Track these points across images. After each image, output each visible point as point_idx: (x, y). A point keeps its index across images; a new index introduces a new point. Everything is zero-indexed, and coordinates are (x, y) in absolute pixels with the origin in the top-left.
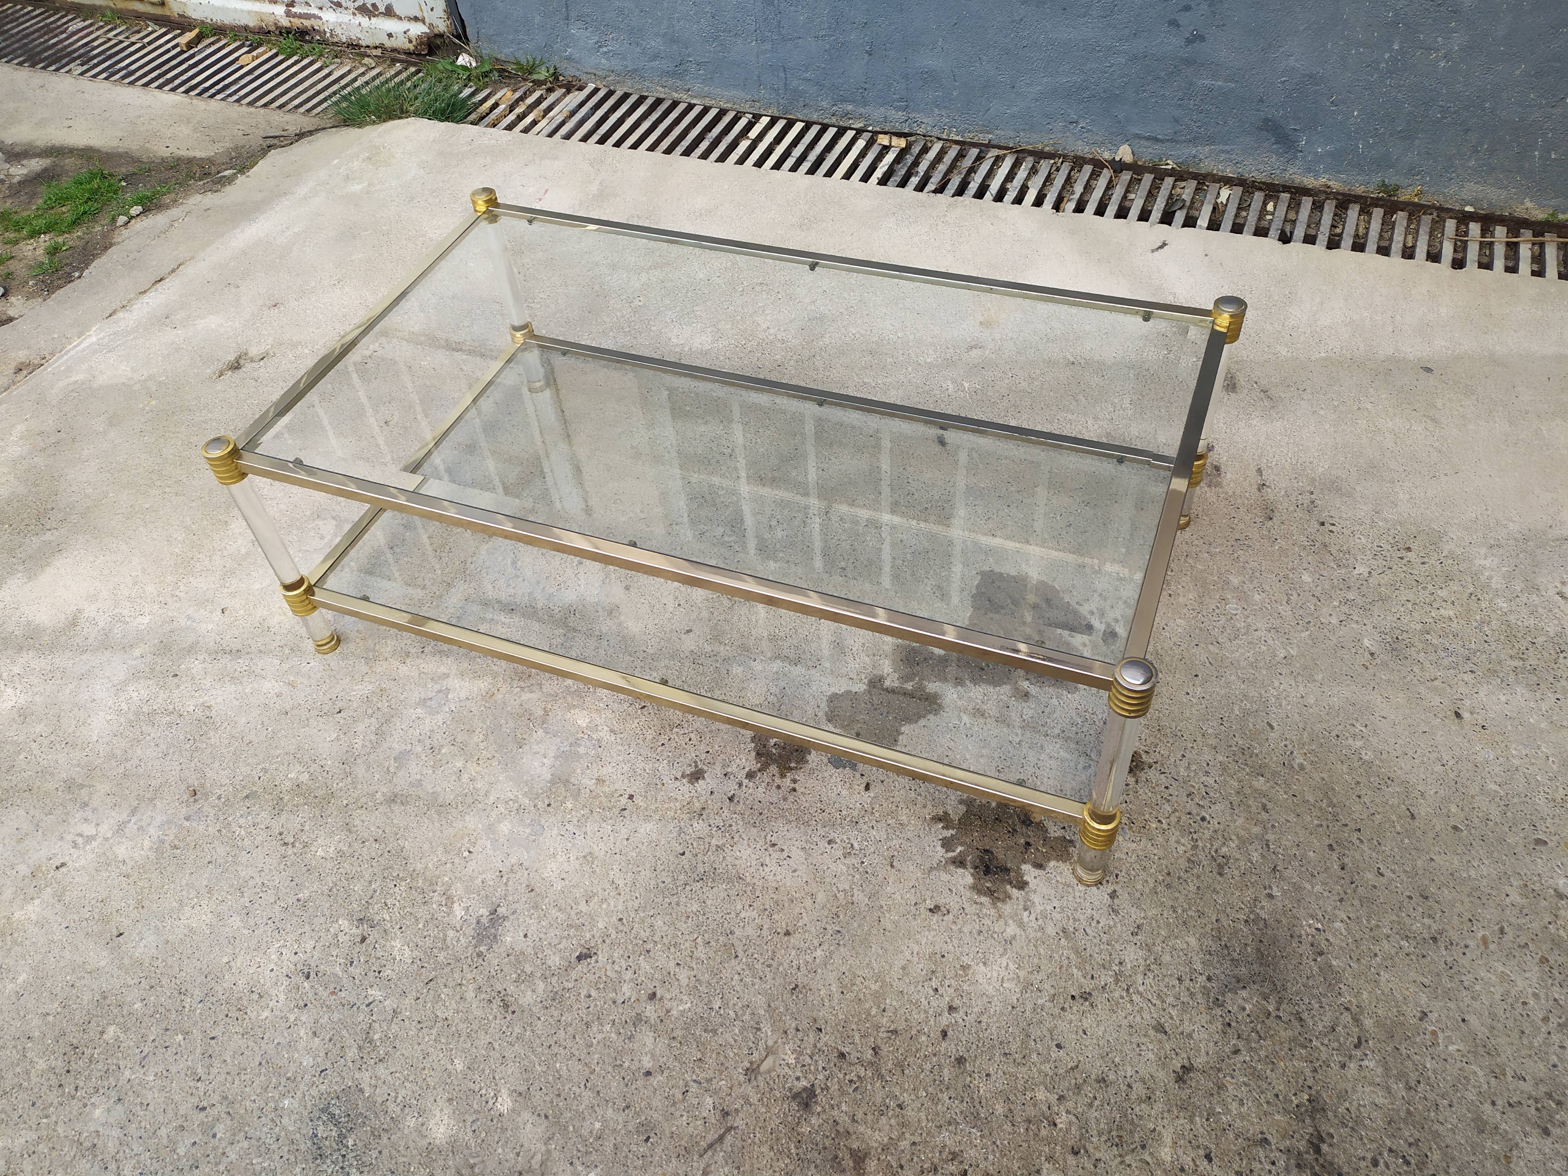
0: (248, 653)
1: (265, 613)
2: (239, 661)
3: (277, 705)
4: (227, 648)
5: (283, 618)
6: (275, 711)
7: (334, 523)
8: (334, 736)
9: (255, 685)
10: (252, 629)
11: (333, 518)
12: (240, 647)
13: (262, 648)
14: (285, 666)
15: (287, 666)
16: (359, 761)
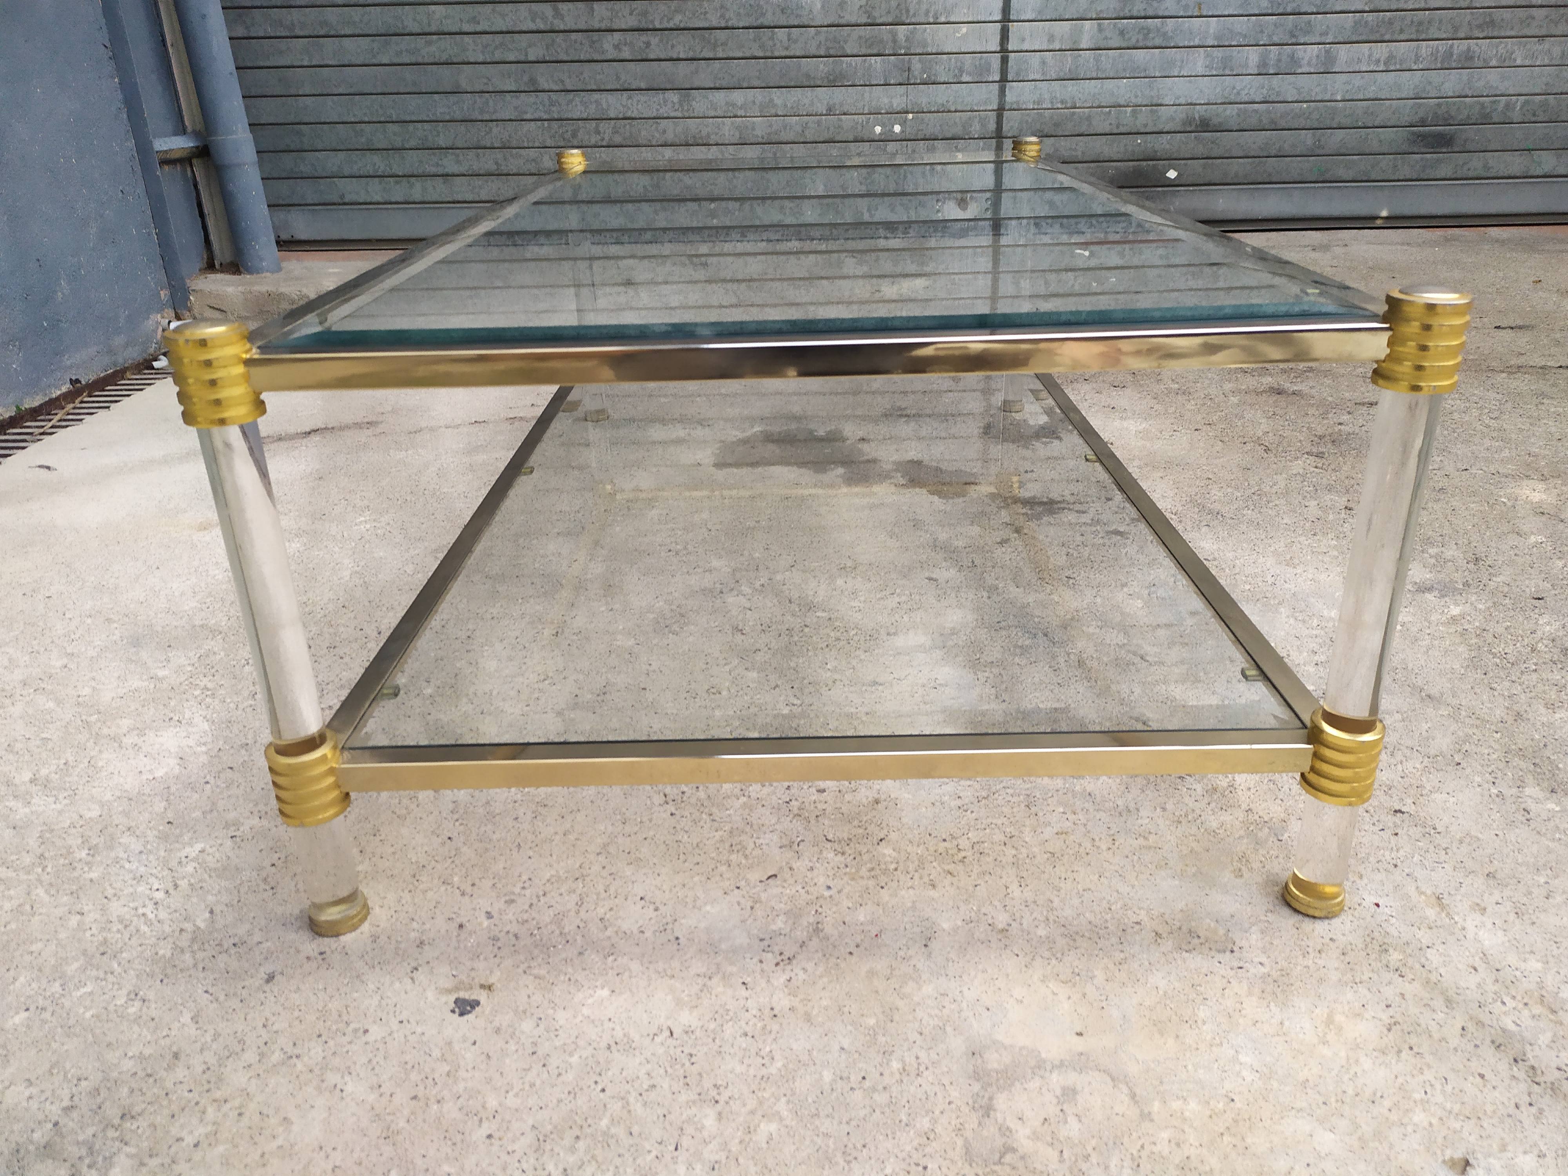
0: (1480, 1024)
1: (1367, 1063)
2: (1511, 1027)
3: (1497, 897)
4: (1522, 1075)
5: (1339, 1018)
6: (1507, 892)
7: (1001, 1101)
8: (1436, 796)
9: (1512, 959)
10: (1429, 1059)
11: (988, 1110)
12: (1488, 1051)
13: (1439, 1003)
14: (1424, 935)
15: (1420, 934)
16: (1433, 752)
